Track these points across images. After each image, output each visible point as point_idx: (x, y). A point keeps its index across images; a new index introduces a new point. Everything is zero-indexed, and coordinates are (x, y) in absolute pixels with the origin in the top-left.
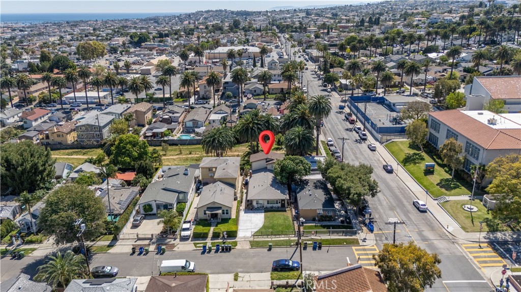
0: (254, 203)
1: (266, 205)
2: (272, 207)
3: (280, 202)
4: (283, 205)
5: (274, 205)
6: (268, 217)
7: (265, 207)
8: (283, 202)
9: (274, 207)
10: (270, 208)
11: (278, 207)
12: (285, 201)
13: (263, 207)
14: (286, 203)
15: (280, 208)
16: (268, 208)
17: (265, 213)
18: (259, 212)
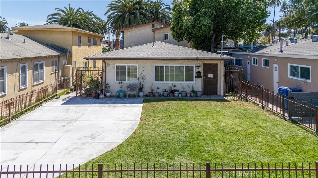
0: (111, 76)
1: (150, 82)
2: (173, 92)
3: (198, 74)
4: (210, 88)
5: (180, 85)
7: (146, 90)
8: (211, 76)
9: (178, 91)
10: (166, 94)
11: (193, 91)
12: (219, 72)
13: (141, 89)
14: (223, 77)
15: (199, 94)
16: (157, 95)
17: (145, 104)
18: (123, 102)
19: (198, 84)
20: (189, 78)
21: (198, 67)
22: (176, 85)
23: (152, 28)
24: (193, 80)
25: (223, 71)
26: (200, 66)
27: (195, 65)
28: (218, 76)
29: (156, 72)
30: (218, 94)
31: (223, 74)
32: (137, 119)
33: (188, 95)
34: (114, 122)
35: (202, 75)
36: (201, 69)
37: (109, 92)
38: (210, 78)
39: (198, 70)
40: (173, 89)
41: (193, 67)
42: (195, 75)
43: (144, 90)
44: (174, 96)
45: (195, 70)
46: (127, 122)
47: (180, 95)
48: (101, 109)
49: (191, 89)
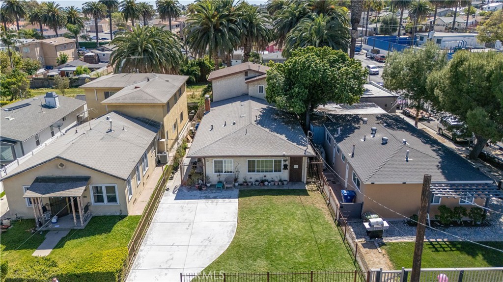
0: (210, 169)
1: (244, 174)
2: (263, 182)
3: (285, 167)
4: (295, 177)
5: (270, 176)
6: (252, 212)
7: (241, 180)
8: (296, 167)
9: (267, 181)
10: (257, 183)
11: (280, 181)
12: (303, 163)
13: (236, 180)
14: (306, 169)
15: (285, 183)
16: (250, 184)
17: (240, 199)
18: (223, 196)
19: (285, 175)
20: (278, 170)
21: (285, 161)
22: (266, 175)
23: (245, 76)
24: (280, 171)
25: (306, 163)
26: (287, 160)
27: (282, 159)
28: (303, 166)
29: (249, 165)
30: (302, 180)
31: (306, 166)
32: (235, 220)
33: (276, 184)
34: (220, 223)
35: (288, 167)
36: (288, 163)
37: (209, 183)
38: (296, 169)
39: (285, 163)
40: (264, 178)
41: (281, 160)
42: (282, 167)
43: (238, 180)
44: (264, 185)
45: (283, 163)
46: (229, 224)
47: (270, 184)
48: (207, 206)
49: (279, 179)
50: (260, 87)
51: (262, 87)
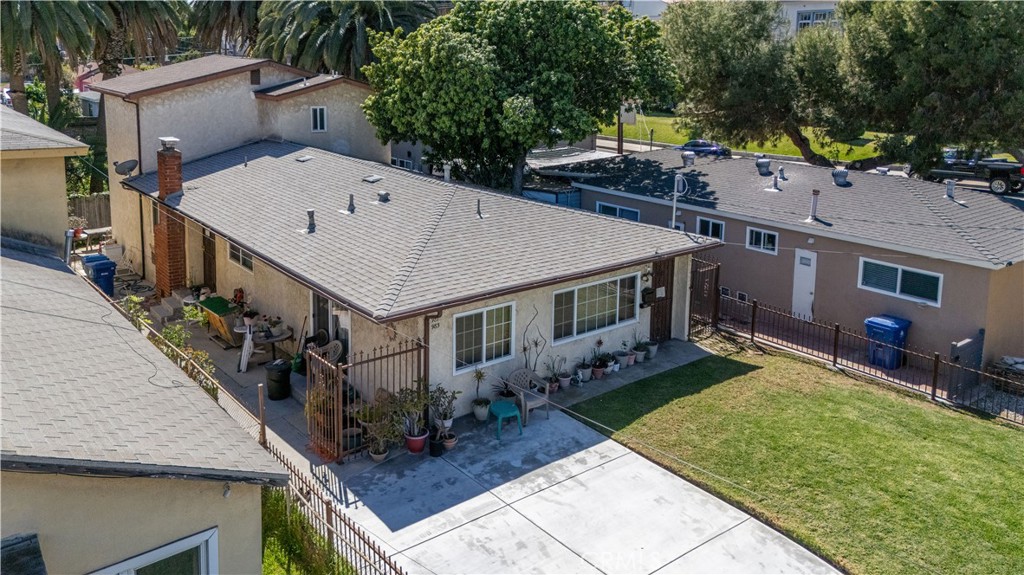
2: (600, 363)
3: (644, 298)
5: (611, 338)
8: (661, 292)
9: (612, 357)
10: (585, 373)
11: (641, 347)
14: (689, 293)
16: (565, 381)
19: (643, 325)
20: (628, 312)
21: (644, 277)
22: (603, 338)
23: (252, 83)
24: (635, 315)
25: (689, 275)
27: (639, 274)
29: (553, 313)
30: (672, 335)
33: (632, 361)
36: (650, 282)
38: (661, 298)
39: (643, 286)
40: (599, 351)
41: (635, 278)
42: (638, 300)
44: (603, 373)
45: (639, 287)
47: (618, 368)
49: (635, 341)
50: (315, 111)
51: (322, 110)
